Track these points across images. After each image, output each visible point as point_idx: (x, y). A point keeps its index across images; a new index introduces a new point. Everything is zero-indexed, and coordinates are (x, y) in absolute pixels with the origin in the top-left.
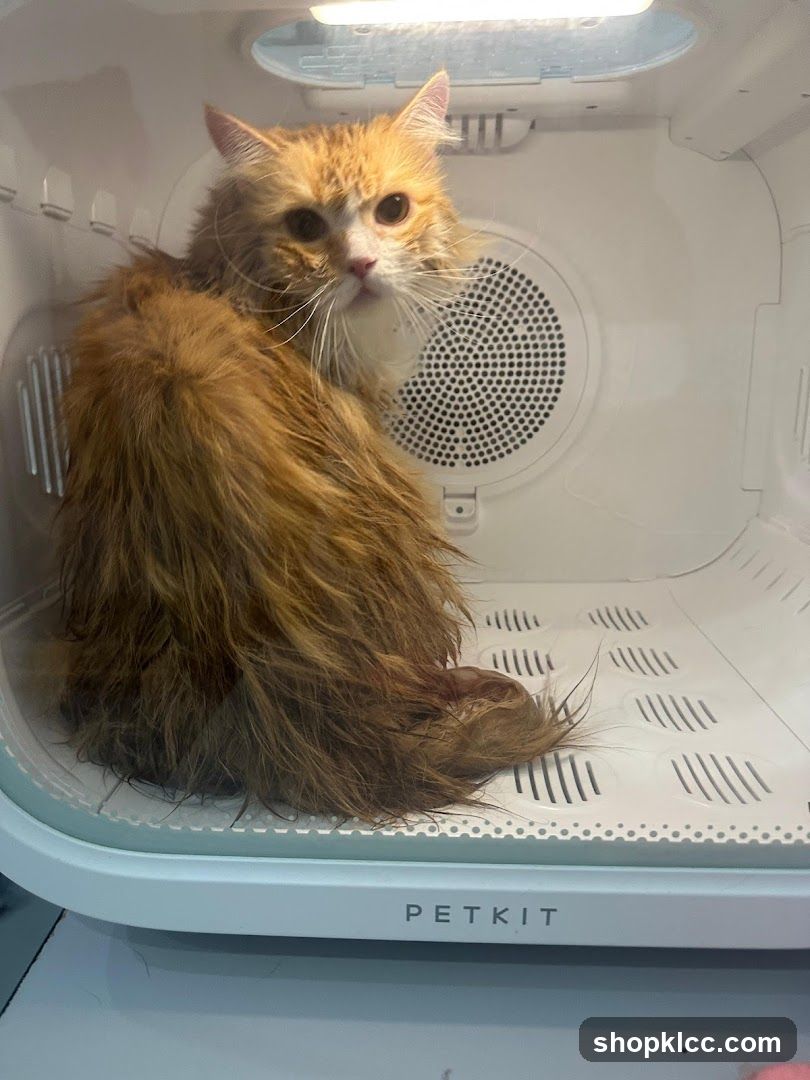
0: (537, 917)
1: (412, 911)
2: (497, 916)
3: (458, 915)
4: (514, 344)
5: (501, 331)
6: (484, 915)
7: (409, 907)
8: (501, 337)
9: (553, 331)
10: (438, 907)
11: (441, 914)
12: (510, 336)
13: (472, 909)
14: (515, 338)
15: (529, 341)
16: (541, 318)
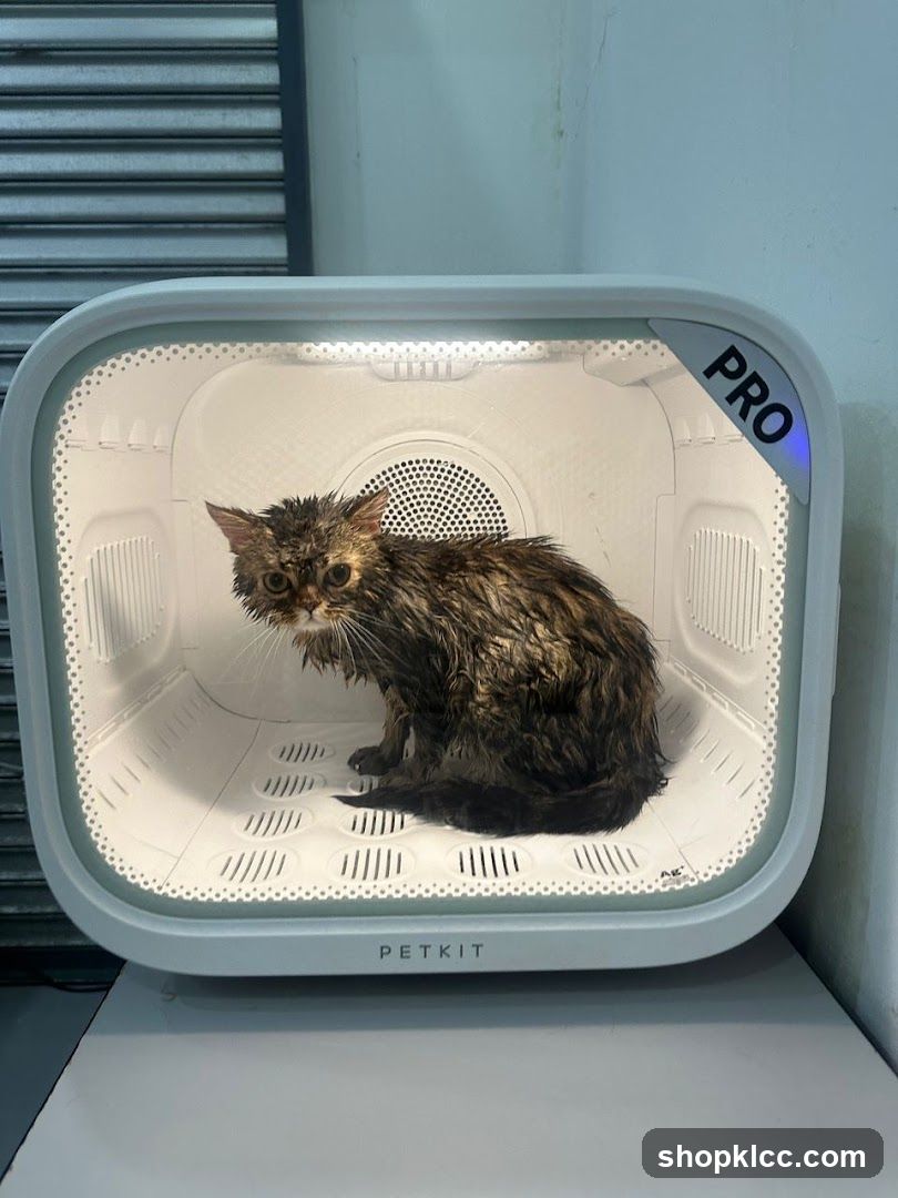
0: (470, 951)
1: (385, 951)
2: (442, 951)
3: (416, 952)
4: (467, 527)
5: (457, 517)
6: (434, 952)
7: (382, 948)
8: (457, 521)
9: (498, 517)
10: (402, 948)
11: (404, 952)
12: (464, 521)
13: (425, 948)
14: (468, 522)
15: (479, 524)
16: (488, 507)
